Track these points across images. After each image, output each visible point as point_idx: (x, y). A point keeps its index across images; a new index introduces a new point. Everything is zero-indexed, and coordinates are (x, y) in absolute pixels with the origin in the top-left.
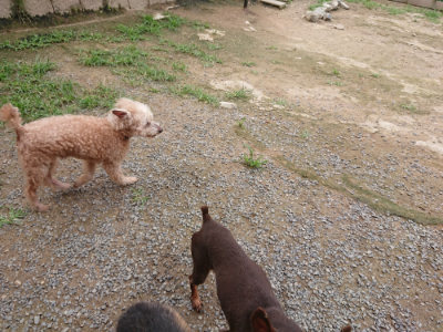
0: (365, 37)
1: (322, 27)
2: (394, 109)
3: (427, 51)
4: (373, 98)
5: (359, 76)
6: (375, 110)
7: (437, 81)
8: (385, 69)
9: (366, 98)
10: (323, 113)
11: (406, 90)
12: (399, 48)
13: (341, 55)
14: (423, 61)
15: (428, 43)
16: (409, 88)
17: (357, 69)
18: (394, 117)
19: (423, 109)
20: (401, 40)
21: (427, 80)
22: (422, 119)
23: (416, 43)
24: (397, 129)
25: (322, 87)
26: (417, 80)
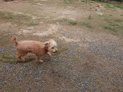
0: (24, 4)
1: (10, 3)
2: (28, 26)
3: (42, 6)
4: (22, 23)
5: (19, 17)
6: (22, 27)
7: (43, 14)
8: (28, 13)
9: (20, 24)
10: (3, 32)
11: (33, 19)
12: (34, 6)
13: (15, 11)
14: (40, 9)
15: (42, 3)
16: (34, 18)
17: (18, 15)
18: (28, 28)
19: (37, 23)
20: (35, 3)
21: (40, 14)
22: (37, 27)
23: (39, 4)
24: (28, 31)
25: (5, 23)
26: (37, 15)
